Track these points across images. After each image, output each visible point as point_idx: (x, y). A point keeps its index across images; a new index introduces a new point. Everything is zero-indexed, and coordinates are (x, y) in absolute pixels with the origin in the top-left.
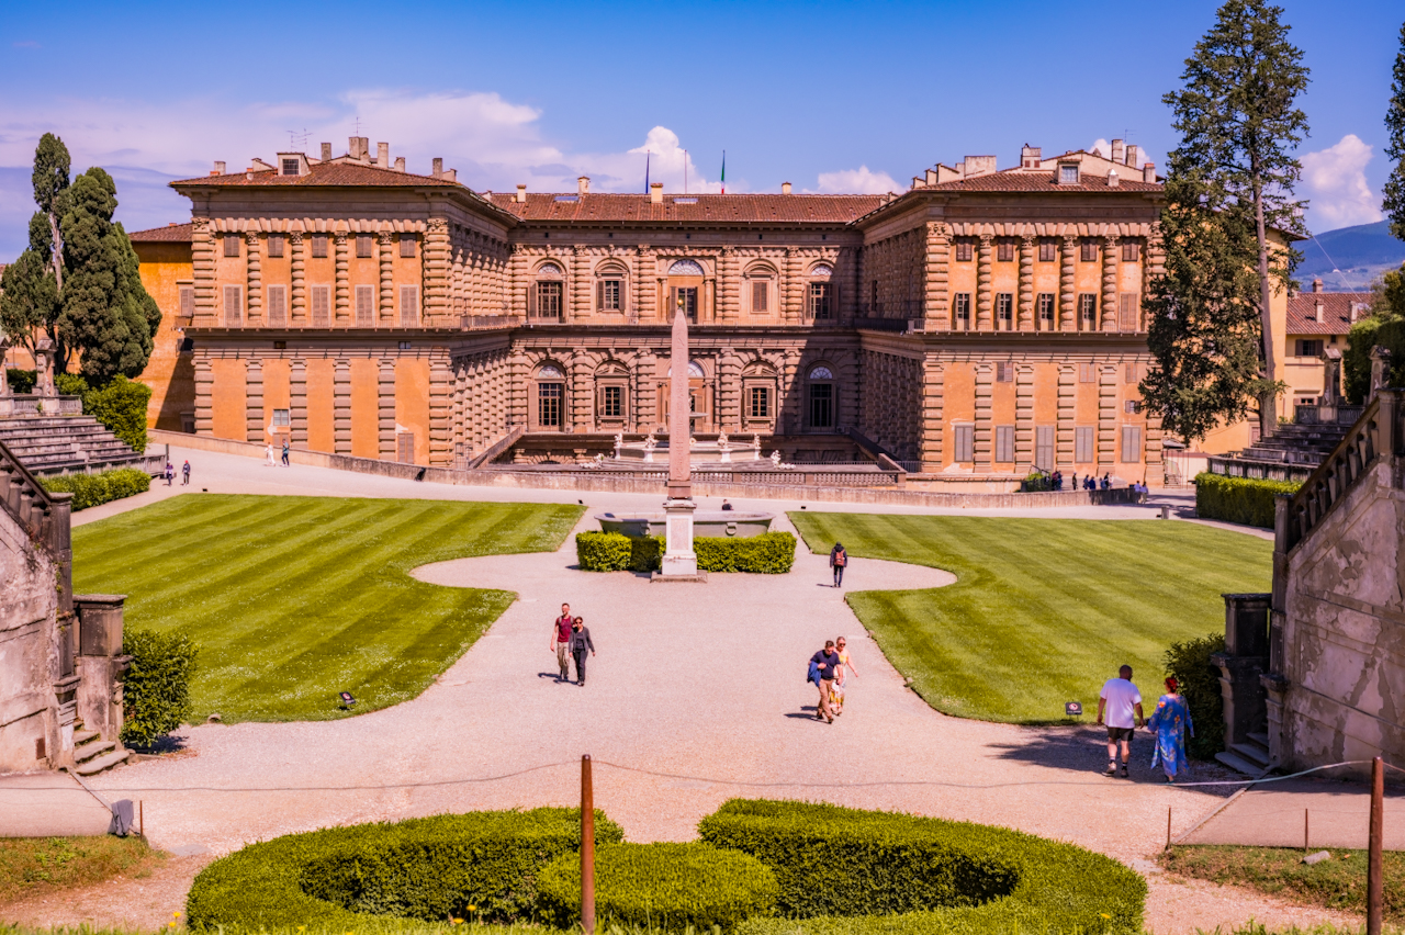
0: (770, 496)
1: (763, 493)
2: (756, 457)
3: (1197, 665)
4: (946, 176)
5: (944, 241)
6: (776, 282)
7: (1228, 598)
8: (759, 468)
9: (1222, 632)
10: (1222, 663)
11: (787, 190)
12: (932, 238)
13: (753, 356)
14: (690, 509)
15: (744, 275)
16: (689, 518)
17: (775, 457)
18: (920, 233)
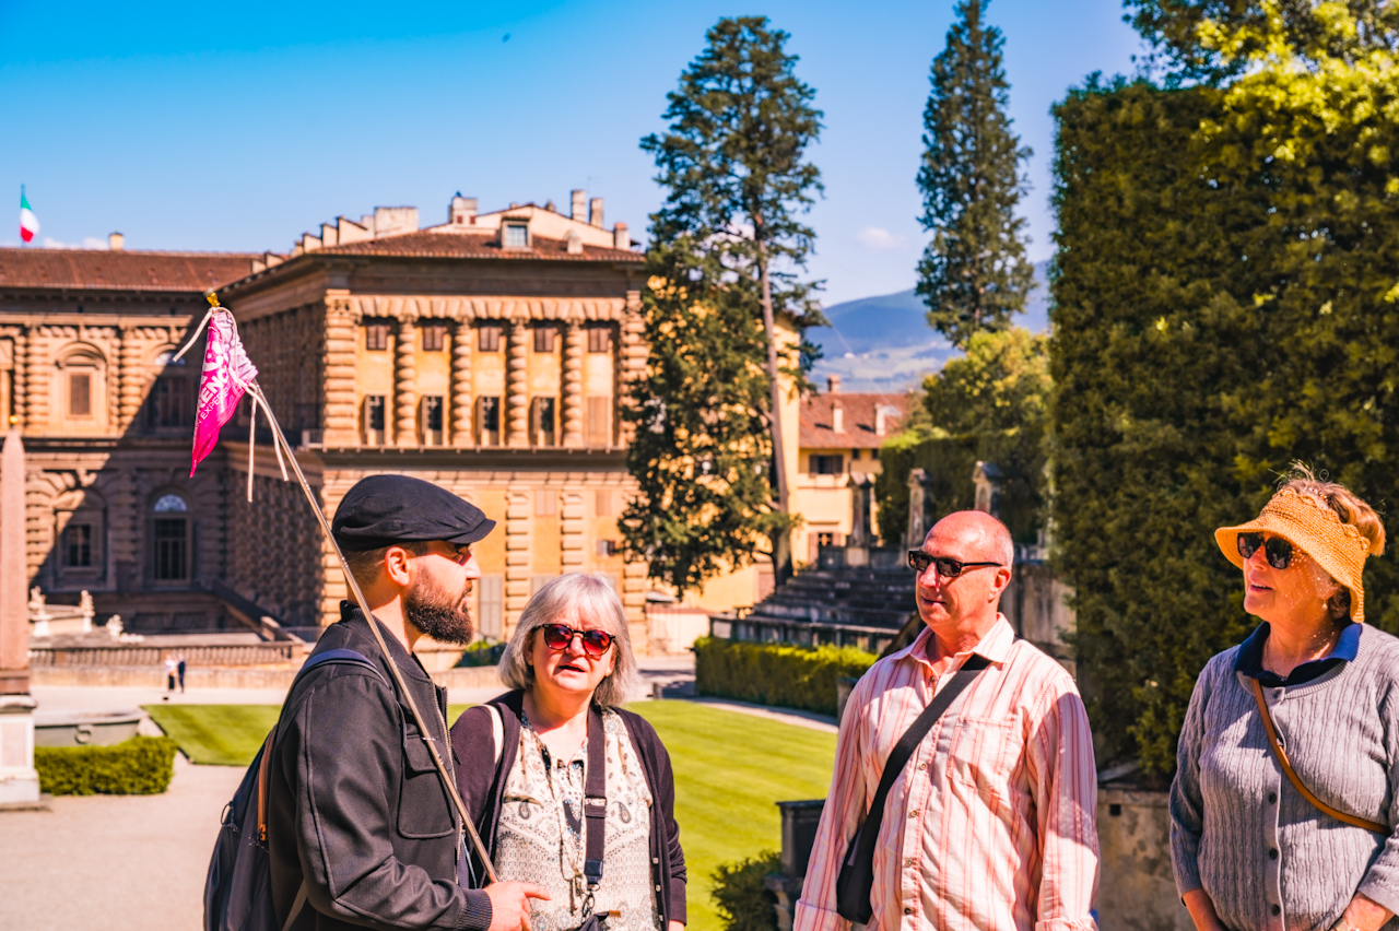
0: (114, 683)
1: (104, 679)
2: (86, 626)
3: (749, 890)
4: (350, 235)
5: (350, 323)
6: (102, 374)
7: (784, 807)
8: (91, 643)
9: (778, 849)
10: (778, 886)
11: (118, 244)
12: (333, 318)
13: (70, 480)
14: (28, 709)
15: (57, 364)
16: (27, 722)
17: (114, 626)
18: (315, 313)
